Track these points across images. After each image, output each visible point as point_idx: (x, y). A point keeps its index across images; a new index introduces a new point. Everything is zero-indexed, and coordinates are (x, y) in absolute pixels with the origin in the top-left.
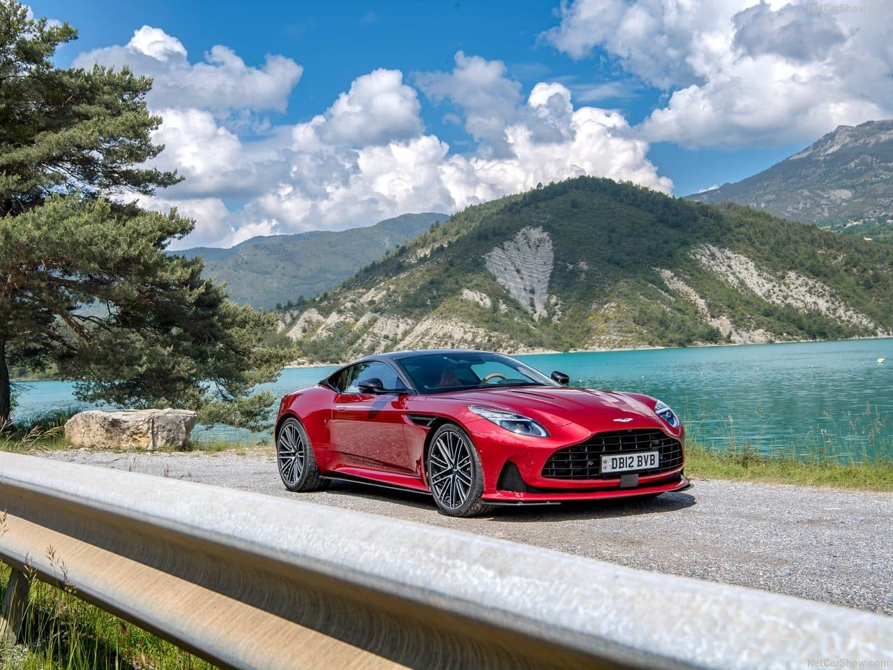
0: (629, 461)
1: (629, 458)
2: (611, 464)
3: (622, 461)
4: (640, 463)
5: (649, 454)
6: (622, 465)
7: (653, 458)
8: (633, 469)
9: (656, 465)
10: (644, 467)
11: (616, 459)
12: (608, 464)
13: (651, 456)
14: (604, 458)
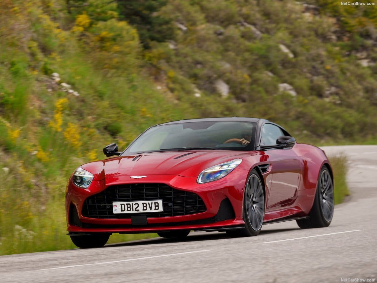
0: (135, 207)
1: (135, 204)
2: (120, 208)
3: (129, 206)
4: (145, 208)
5: (153, 202)
6: (129, 209)
7: (157, 204)
8: (139, 212)
9: (161, 209)
10: (148, 211)
11: (124, 204)
12: (118, 208)
13: (155, 203)
14: (114, 204)
